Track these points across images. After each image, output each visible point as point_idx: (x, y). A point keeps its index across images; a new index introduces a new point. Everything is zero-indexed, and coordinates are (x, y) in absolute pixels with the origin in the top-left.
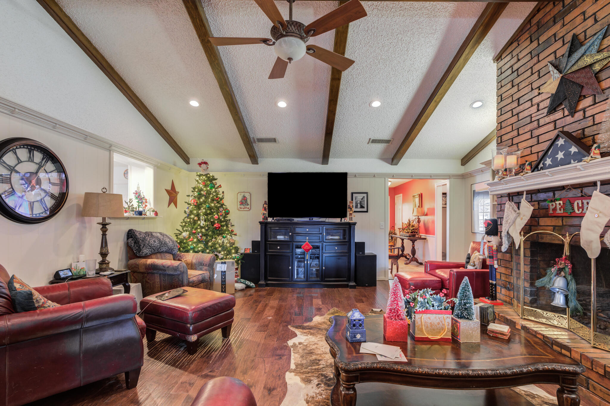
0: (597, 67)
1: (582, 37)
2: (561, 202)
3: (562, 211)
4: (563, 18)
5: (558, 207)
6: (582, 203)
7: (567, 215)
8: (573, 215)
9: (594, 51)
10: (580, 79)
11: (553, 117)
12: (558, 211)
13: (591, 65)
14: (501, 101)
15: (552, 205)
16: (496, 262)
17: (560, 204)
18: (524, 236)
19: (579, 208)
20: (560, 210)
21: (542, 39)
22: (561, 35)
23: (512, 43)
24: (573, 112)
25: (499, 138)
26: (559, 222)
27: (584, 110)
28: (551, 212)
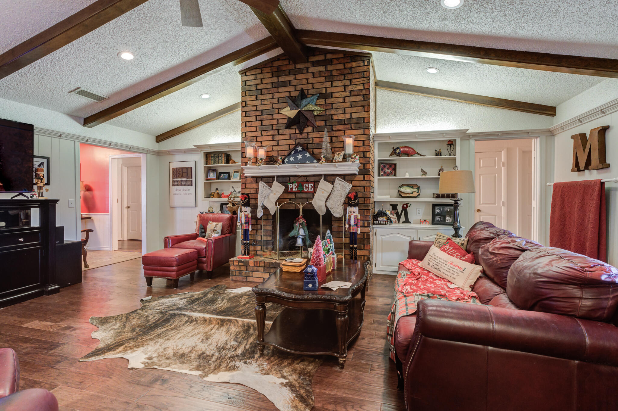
0: (315, 113)
1: (306, 92)
2: (296, 184)
3: (296, 190)
4: (295, 75)
5: (294, 187)
6: (308, 185)
7: (299, 192)
8: (302, 192)
9: (313, 104)
10: (308, 115)
11: (288, 131)
12: (294, 190)
13: (313, 111)
14: (246, 106)
15: (291, 186)
16: (250, 226)
17: (295, 185)
18: (279, 206)
19: (306, 188)
20: (295, 189)
21: (281, 79)
22: (294, 84)
23: (256, 68)
24: (301, 133)
25: (244, 134)
26: (293, 196)
27: (308, 133)
28: (290, 190)
